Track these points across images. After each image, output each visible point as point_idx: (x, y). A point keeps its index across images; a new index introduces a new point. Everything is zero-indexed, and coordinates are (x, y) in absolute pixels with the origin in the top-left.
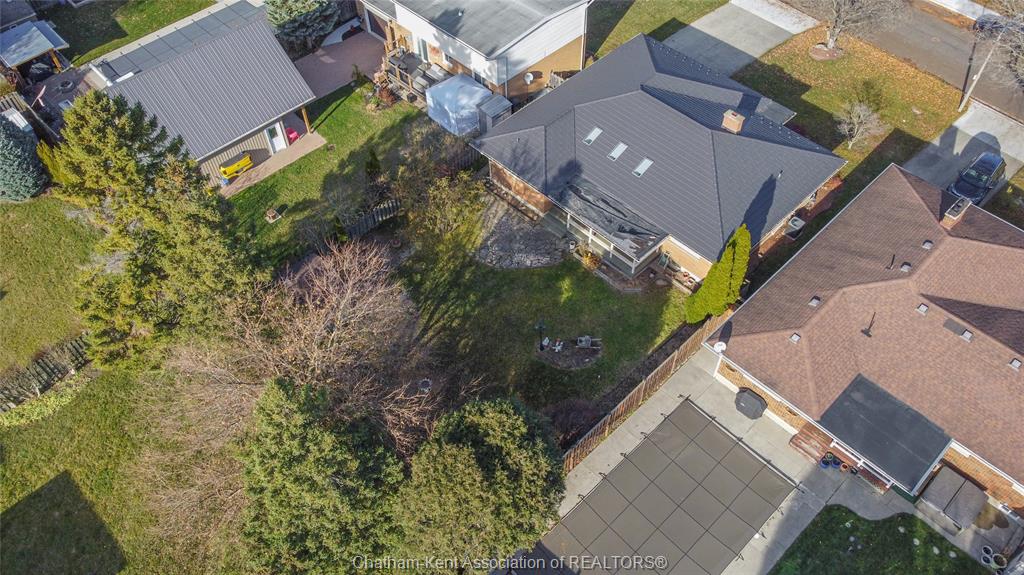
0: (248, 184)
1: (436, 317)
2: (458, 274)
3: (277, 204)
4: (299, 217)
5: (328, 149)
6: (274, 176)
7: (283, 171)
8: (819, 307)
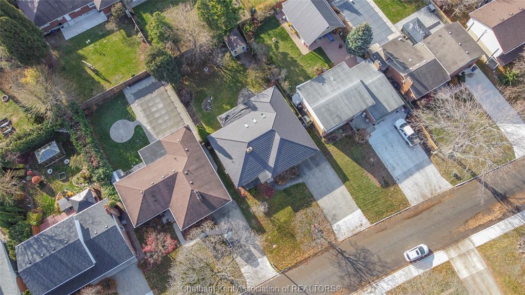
0: (290, 34)
1: (228, 76)
2: (241, 82)
3: (280, 41)
4: (273, 46)
5: (300, 54)
6: (292, 40)
7: (293, 43)
8: (185, 150)
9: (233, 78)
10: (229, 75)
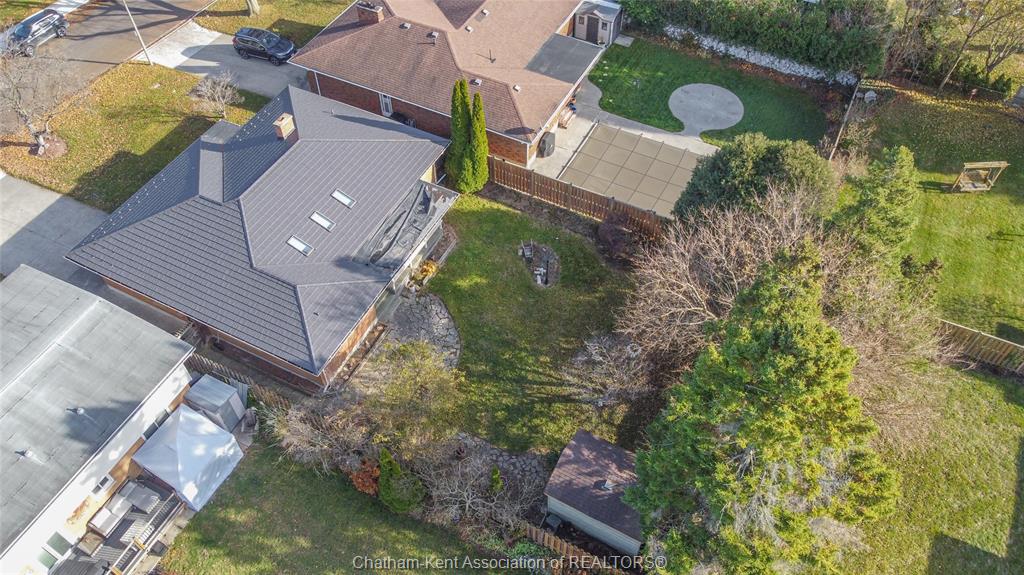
8: (483, 78)
9: (521, 381)
10: (542, 383)
